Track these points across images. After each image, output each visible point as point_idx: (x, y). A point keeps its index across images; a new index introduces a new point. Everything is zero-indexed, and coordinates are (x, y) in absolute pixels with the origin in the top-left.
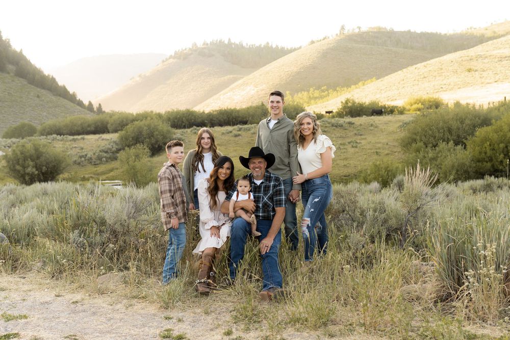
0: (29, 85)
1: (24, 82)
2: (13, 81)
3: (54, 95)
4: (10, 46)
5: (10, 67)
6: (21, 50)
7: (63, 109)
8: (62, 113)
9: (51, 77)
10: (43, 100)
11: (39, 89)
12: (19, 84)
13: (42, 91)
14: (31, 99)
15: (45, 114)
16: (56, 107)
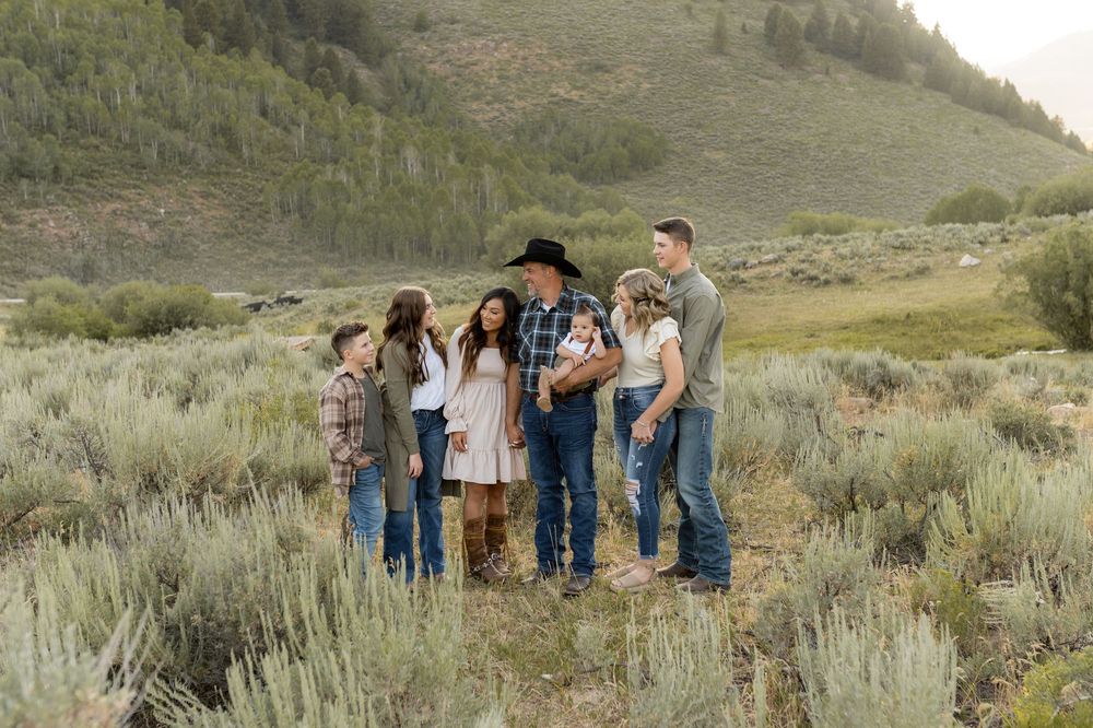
0: (955, 106)
1: (946, 100)
2: (920, 99)
3: (1013, 126)
4: (912, 19)
5: (913, 68)
6: (937, 26)
7: (1034, 158)
8: (1033, 167)
9: (1002, 84)
10: (988, 139)
11: (977, 114)
12: (934, 106)
13: (986, 117)
14: (960, 137)
15: (992, 171)
16: (1018, 153)
